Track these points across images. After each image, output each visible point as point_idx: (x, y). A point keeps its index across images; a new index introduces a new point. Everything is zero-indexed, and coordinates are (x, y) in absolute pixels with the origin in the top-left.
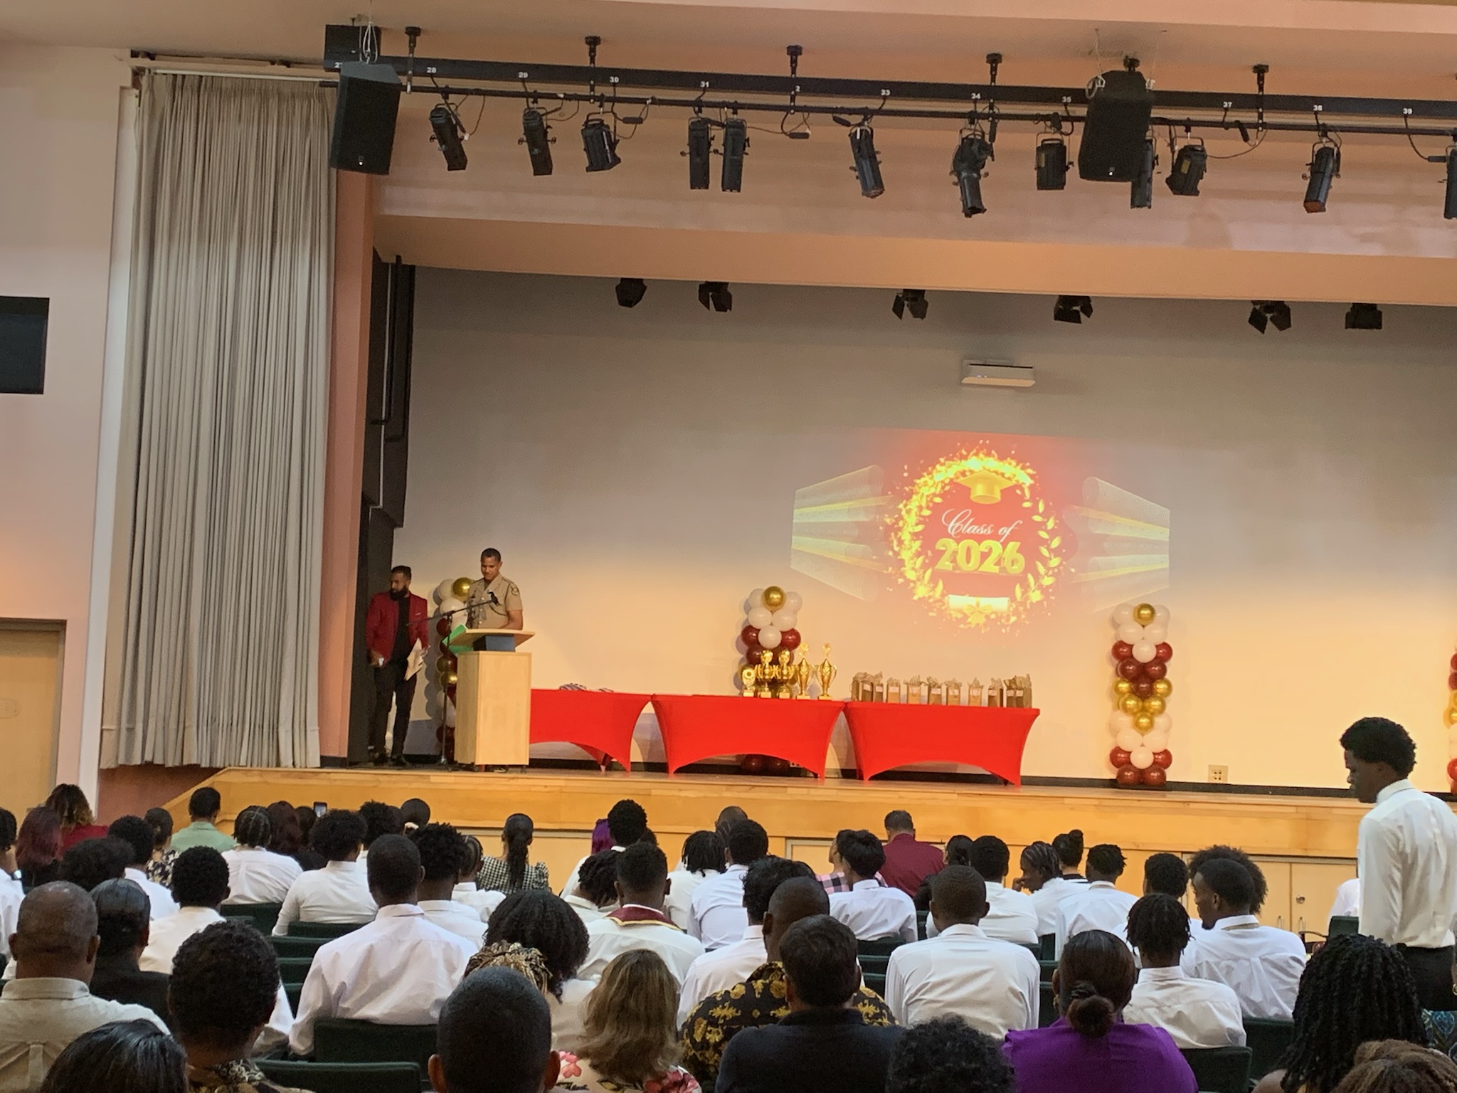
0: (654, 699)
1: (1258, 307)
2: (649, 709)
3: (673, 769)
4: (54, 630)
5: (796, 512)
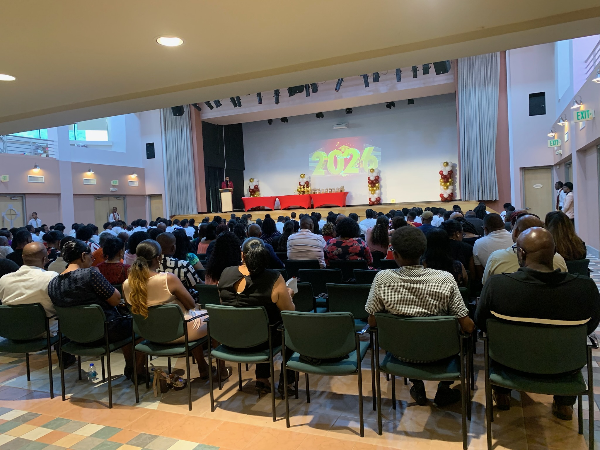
0: (279, 197)
1: (388, 103)
2: (277, 199)
3: (281, 209)
4: (160, 195)
5: (310, 159)
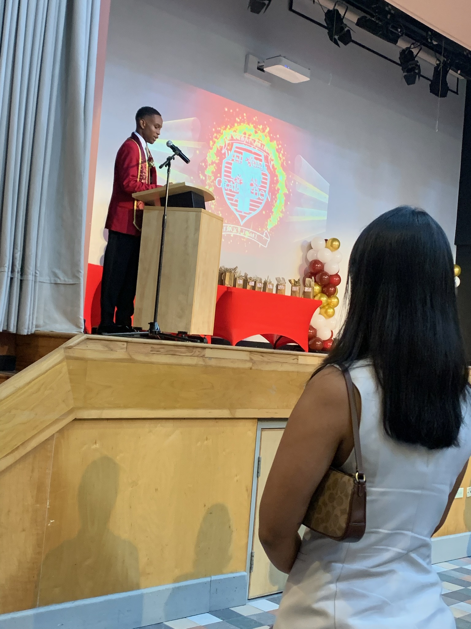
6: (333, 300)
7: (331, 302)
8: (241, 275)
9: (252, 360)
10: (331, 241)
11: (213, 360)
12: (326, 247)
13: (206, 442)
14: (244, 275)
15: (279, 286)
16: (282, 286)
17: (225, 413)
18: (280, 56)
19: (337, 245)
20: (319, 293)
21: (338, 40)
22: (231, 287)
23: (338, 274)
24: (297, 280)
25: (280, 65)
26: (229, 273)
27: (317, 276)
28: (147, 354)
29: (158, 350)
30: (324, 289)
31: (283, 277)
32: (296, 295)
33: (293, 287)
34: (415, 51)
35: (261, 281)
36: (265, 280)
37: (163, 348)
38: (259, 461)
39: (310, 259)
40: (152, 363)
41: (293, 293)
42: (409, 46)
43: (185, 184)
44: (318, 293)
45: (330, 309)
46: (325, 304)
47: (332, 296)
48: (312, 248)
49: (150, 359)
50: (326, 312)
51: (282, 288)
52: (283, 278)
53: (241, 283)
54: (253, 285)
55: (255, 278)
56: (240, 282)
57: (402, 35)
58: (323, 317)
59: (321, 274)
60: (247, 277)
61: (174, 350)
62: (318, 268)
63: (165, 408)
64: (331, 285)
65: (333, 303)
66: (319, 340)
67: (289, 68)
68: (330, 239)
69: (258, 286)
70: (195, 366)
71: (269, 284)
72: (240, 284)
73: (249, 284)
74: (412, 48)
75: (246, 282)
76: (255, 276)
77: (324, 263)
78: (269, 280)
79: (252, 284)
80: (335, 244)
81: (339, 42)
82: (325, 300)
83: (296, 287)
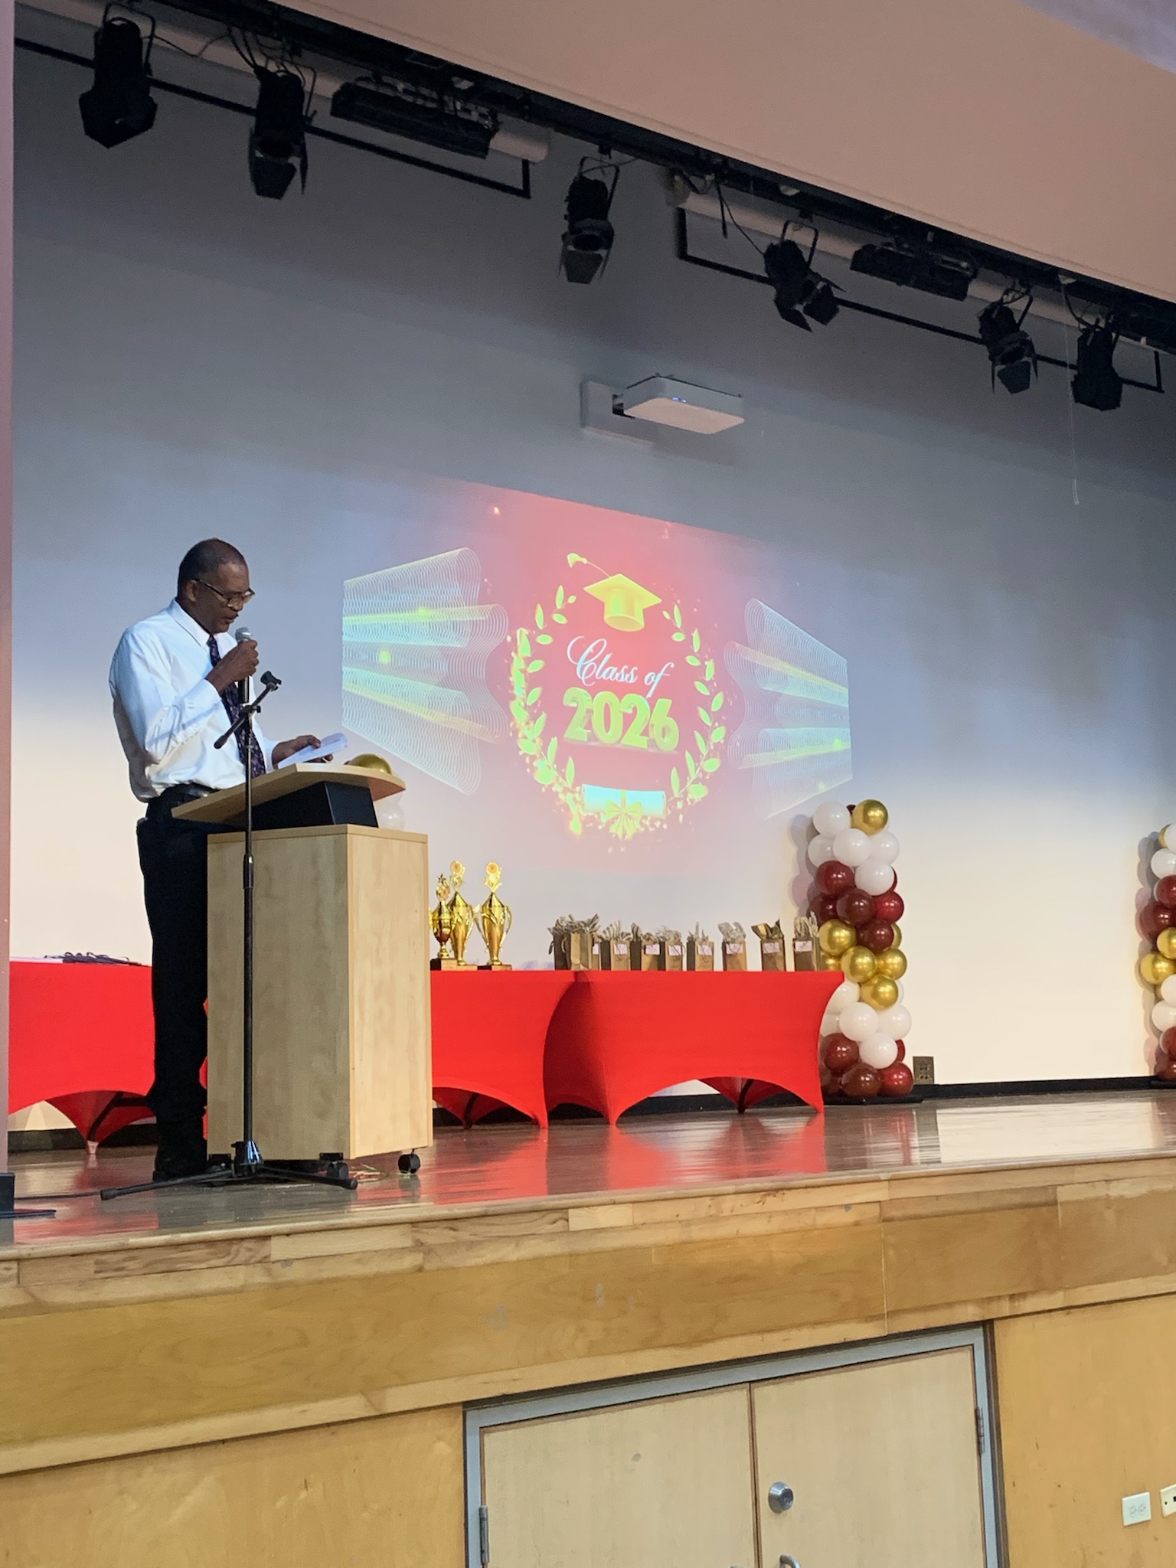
5: (348, 621)
6: (890, 960)
7: (886, 965)
8: (623, 930)
9: (422, 1244)
10: (862, 808)
11: (295, 1264)
12: (853, 826)
13: (303, 1494)
14: (630, 931)
15: (727, 945)
16: (736, 945)
17: (352, 1406)
18: (658, 375)
19: (880, 816)
20: (852, 946)
21: (806, 317)
22: (586, 969)
23: (896, 890)
24: (772, 925)
25: (661, 397)
26: (579, 935)
27: (839, 903)
28: (82, 1284)
29: (121, 1265)
30: (862, 935)
31: (737, 921)
32: (775, 964)
33: (766, 945)
34: (1018, 306)
35: (679, 940)
36: (689, 935)
37: (133, 1258)
38: (482, 1519)
39: (818, 862)
40: (104, 1305)
41: (765, 958)
42: (999, 298)
43: (296, 769)
44: (847, 947)
45: (885, 986)
46: (870, 974)
47: (885, 950)
48: (818, 834)
49: (97, 1294)
50: (875, 995)
51: (736, 951)
52: (736, 923)
53: (622, 953)
54: (658, 953)
55: (661, 934)
56: (621, 949)
57: (974, 276)
58: (871, 1008)
59: (847, 896)
60: (639, 935)
61: (170, 1259)
62: (840, 882)
63: (158, 1423)
64: (878, 922)
65: (891, 967)
66: (867, 1069)
67: (684, 401)
68: (859, 805)
69: (671, 954)
70: (240, 1290)
71: (701, 945)
72: (620, 955)
73: (645, 953)
74: (1008, 303)
75: (636, 947)
76: (662, 929)
77: (855, 868)
78: (701, 936)
79: (655, 950)
80: (874, 817)
81: (809, 320)
82: (868, 964)
83: (772, 944)
